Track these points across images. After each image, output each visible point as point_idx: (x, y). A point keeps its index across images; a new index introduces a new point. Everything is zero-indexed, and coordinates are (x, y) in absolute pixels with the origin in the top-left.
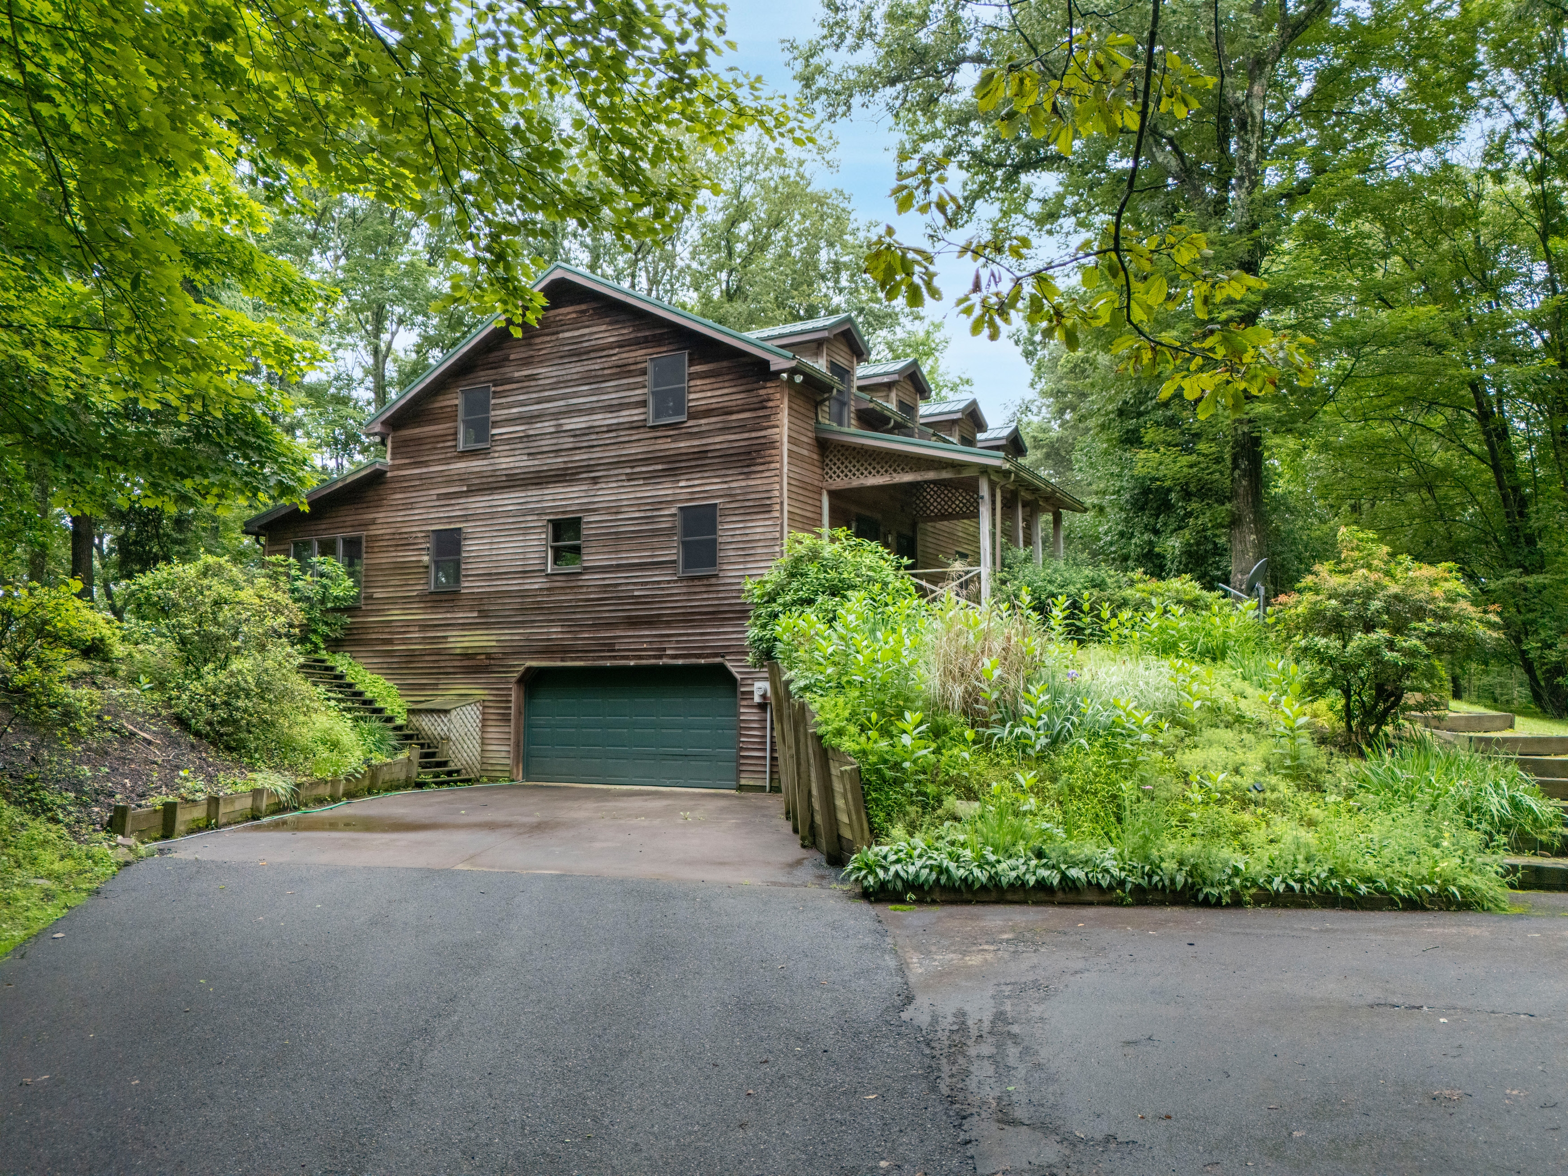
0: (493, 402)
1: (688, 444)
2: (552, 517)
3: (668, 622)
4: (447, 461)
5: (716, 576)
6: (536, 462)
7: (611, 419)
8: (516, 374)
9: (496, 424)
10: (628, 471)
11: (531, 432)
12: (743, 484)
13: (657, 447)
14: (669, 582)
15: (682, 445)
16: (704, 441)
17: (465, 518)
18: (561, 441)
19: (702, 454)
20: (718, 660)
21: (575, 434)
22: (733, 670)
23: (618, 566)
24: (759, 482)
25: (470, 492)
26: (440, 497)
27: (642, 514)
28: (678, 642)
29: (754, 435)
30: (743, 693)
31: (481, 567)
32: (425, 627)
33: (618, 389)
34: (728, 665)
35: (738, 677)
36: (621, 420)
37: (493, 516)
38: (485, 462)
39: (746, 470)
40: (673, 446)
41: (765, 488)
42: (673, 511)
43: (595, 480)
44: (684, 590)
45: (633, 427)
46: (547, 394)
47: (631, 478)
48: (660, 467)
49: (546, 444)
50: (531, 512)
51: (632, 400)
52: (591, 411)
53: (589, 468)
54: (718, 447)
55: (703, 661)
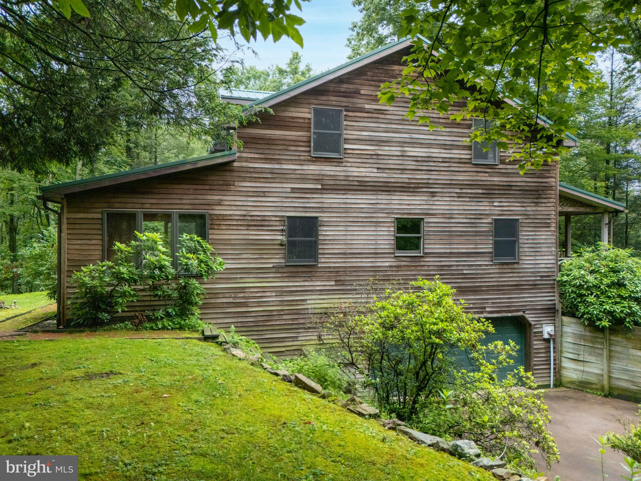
0: (345, 123)
1: (499, 179)
2: (399, 216)
3: (486, 291)
4: (301, 162)
5: (517, 263)
6: (385, 175)
7: (445, 154)
8: (367, 106)
9: (347, 141)
10: (458, 191)
11: (380, 152)
12: (534, 209)
13: (478, 178)
14: (487, 265)
15: (495, 179)
16: (510, 179)
17: (321, 209)
18: (406, 163)
19: (509, 187)
20: (520, 314)
21: (416, 159)
22: (530, 319)
23: (451, 253)
24: (543, 209)
25: (325, 189)
26: (293, 190)
27: (468, 221)
28: (493, 303)
29: (540, 180)
30: (535, 333)
31: (338, 248)
32: (281, 292)
33: (450, 134)
34: (527, 316)
35: (533, 323)
36: (452, 156)
37: (347, 210)
38: (338, 169)
39: (536, 201)
40: (489, 179)
41: (547, 213)
42: (489, 220)
43: (433, 194)
44: (497, 271)
45: (461, 162)
46: (394, 126)
47: (460, 195)
48: (480, 191)
49: (393, 163)
50: (382, 210)
51: (461, 144)
52: (430, 146)
53: (428, 185)
54: (518, 184)
55: (510, 315)
